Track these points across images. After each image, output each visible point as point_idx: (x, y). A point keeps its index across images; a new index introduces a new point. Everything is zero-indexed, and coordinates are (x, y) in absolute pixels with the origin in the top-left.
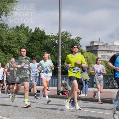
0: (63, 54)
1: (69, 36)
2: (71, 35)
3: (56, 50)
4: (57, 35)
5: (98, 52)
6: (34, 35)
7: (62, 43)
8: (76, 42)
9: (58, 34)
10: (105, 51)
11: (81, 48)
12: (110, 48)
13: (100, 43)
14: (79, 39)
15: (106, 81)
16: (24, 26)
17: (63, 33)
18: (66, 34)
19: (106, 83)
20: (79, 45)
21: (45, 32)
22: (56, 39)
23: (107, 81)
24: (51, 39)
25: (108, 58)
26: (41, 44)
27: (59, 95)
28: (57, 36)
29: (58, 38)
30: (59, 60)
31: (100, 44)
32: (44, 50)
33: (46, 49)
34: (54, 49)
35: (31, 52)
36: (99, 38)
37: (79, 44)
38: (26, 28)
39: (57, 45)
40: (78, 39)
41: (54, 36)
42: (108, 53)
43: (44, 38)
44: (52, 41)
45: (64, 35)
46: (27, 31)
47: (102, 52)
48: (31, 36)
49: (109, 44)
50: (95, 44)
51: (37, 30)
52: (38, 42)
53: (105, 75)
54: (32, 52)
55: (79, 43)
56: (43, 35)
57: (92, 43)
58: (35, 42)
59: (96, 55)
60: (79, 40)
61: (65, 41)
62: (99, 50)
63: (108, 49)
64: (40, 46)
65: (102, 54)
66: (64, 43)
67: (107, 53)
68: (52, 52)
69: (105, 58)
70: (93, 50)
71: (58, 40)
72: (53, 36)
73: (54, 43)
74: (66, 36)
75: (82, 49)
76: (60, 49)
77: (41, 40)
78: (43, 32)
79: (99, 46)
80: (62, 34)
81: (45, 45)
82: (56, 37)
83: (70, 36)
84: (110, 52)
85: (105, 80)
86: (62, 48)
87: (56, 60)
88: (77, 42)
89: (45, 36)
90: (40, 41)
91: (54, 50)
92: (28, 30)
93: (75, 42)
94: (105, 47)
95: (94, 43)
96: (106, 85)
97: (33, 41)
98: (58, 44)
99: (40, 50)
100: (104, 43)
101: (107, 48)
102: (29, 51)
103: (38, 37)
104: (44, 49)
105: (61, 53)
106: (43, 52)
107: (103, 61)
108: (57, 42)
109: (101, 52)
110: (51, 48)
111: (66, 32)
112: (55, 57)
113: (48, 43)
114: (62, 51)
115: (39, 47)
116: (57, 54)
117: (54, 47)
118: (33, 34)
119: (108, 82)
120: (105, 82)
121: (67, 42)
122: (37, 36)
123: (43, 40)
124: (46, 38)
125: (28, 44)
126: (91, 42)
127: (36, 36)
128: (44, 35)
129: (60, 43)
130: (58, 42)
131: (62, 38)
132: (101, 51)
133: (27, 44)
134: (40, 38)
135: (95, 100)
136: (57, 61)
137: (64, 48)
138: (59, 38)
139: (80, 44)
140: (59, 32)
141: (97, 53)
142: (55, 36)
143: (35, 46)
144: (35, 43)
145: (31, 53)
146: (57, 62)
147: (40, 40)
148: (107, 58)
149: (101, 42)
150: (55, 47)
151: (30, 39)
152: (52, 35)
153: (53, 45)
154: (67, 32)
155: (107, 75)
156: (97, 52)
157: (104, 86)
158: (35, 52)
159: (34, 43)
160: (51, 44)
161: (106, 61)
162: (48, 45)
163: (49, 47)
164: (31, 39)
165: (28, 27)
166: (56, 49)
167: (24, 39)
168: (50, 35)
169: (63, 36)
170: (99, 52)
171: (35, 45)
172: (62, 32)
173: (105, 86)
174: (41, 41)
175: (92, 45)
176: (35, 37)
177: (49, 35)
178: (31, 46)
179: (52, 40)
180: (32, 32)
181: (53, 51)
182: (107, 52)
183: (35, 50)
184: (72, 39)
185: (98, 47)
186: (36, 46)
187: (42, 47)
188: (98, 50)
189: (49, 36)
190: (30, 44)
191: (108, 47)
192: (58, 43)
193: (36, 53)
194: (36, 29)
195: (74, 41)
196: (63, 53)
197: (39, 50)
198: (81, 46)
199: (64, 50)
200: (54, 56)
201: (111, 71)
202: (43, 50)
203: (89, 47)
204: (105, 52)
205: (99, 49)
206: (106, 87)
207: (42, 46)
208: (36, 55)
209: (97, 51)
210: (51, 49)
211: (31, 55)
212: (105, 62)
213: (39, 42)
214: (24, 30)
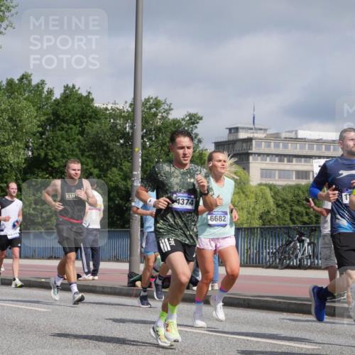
0: (148, 163)
1: (164, 112)
2: (172, 107)
3: (126, 152)
4: (127, 108)
5: (251, 158)
6: (61, 107)
7: (143, 130)
9: (133, 105)
10: (272, 154)
11: (201, 146)
12: (285, 147)
13: (257, 133)
14: (194, 119)
15: (275, 244)
16: (30, 81)
17: (147, 100)
18: (157, 104)
19: (274, 251)
21: (93, 100)
22: (126, 119)
23: (278, 246)
24: (112, 121)
25: (279, 178)
26: (82, 136)
27: (135, 286)
28: (128, 111)
29: (130, 117)
30: (133, 181)
31: (256, 135)
32: (91, 153)
33: (96, 151)
34: (121, 151)
35: (51, 158)
36: (254, 118)
37: (195, 134)
38: (37, 86)
39: (129, 138)
40: (191, 119)
41: (121, 111)
42: (280, 161)
43: (90, 117)
44: (115, 125)
45: (150, 108)
46: (40, 95)
47: (262, 160)
48: (50, 111)
49: (284, 135)
50: (242, 135)
51: (70, 93)
52: (71, 129)
53: (270, 228)
54: (55, 159)
56: (86, 107)
57: (233, 131)
58: (62, 129)
59: (244, 169)
60: (193, 123)
61: (152, 125)
62: (255, 154)
63: (281, 151)
64: (79, 140)
65: (264, 166)
66: (151, 131)
67: (277, 162)
68: (114, 158)
69: (270, 177)
70: (238, 152)
71: (133, 124)
72: (118, 109)
73: (119, 131)
74: (154, 109)
75: (202, 150)
76: (138, 150)
77: (81, 122)
78: (88, 100)
79: (254, 141)
80: (144, 104)
81: (92, 138)
82: (126, 114)
83: (167, 110)
84: (286, 159)
85: (272, 241)
86: (144, 147)
87: (126, 181)
89: (93, 112)
90: (78, 126)
91: (121, 154)
92: (41, 92)
94: (272, 144)
95: (240, 130)
96: (275, 259)
97: (58, 124)
98: (132, 133)
99: (78, 152)
100: (269, 132)
101: (277, 146)
102: (46, 155)
103: (71, 115)
104: (90, 149)
105: (140, 160)
106: (88, 160)
107: (266, 185)
108: (127, 130)
109: (259, 158)
110: (111, 147)
111: (156, 99)
112: (121, 173)
113: (103, 130)
114: (142, 156)
115: (75, 144)
116: (129, 164)
117: (119, 142)
118: (57, 105)
119: (279, 248)
120: (272, 249)
121: (159, 130)
122: (70, 111)
123: (86, 122)
124: (96, 115)
125: (42, 134)
126: (230, 129)
127: (67, 111)
128: (90, 106)
129: (139, 133)
130: (132, 127)
131: (143, 118)
132: (259, 154)
133: (38, 134)
134: (77, 118)
136: (129, 186)
137: (150, 146)
138: (134, 116)
139: (197, 135)
140: (135, 99)
141: (249, 163)
142: (124, 112)
143: (64, 142)
144: (64, 132)
145: (52, 162)
146: (128, 188)
147: (78, 121)
148: (277, 178)
149: (261, 129)
150: (122, 145)
151: (47, 119)
152: (114, 106)
153: (118, 139)
154: (159, 98)
155: (277, 228)
156: (248, 159)
157: (269, 261)
158: (63, 157)
159: (59, 130)
160: (112, 134)
161: (275, 186)
162: (102, 136)
163: (104, 142)
164: (52, 119)
165: (43, 82)
166: (125, 149)
167: (31, 119)
168: (109, 107)
169: (145, 110)
170: (253, 160)
171: (63, 138)
172: (145, 99)
173: (271, 260)
174: (80, 127)
175: (232, 138)
176: (62, 113)
177: (105, 106)
178: (50, 140)
179: (113, 123)
180: (54, 98)
181: (117, 154)
182: (277, 159)
183: (63, 151)
184: (174, 120)
185: (252, 145)
186: (67, 141)
187: (84, 142)
188: (250, 152)
189: (106, 109)
190: (47, 134)
191: (281, 144)
192: (131, 131)
194: (65, 91)
195: (179, 127)
196: (146, 161)
197: (74, 153)
198: (200, 141)
199: (150, 152)
200: (121, 169)
201: (288, 214)
202: (88, 154)
203: (224, 145)
204: (271, 160)
205: (254, 150)
206: (273, 262)
207: (85, 140)
209: (248, 155)
210: (112, 150)
211: (52, 167)
212: (271, 189)
213: (74, 127)
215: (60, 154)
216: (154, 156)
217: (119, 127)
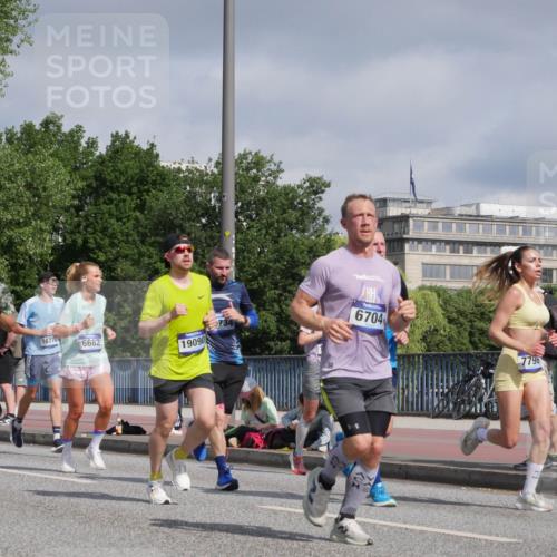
0: (246, 254)
1: (270, 175)
2: (282, 166)
3: (212, 238)
4: (212, 169)
5: (407, 246)
6: (108, 167)
7: (236, 203)
8: (305, 201)
9: (221, 164)
10: (440, 241)
11: (329, 228)
12: (461, 229)
13: (415, 207)
14: (317, 187)
15: (447, 382)
16: (59, 127)
17: (244, 156)
18: (259, 162)
19: (446, 390)
20: (320, 214)
21: (158, 155)
22: (210, 185)
23: (451, 384)
24: (188, 188)
25: (452, 277)
26: (142, 212)
28: (213, 174)
29: (217, 183)
31: (414, 211)
32: (156, 238)
35: (93, 246)
36: (412, 183)
37: (319, 208)
38: (72, 134)
39: (215, 216)
40: (312, 186)
41: (202, 174)
42: (453, 251)
43: (154, 183)
44: (192, 196)
45: (248, 169)
46: (76, 148)
47: (424, 249)
48: (90, 173)
49: (458, 211)
50: (393, 211)
51: (121, 145)
52: (124, 201)
53: (438, 356)
54: (100, 248)
55: (319, 205)
56: (148, 166)
57: (378, 205)
58: (111, 201)
60: (316, 193)
61: (251, 194)
62: (413, 240)
63: (454, 235)
64: (137, 219)
65: (428, 259)
66: (249, 204)
67: (448, 253)
69: (437, 276)
70: (387, 237)
71: (220, 193)
72: (197, 170)
73: (199, 204)
74: (255, 171)
75: (330, 235)
76: (230, 234)
77: (140, 191)
78: (150, 155)
79: (411, 221)
80: (238, 163)
81: (159, 216)
82: (209, 178)
83: (274, 173)
84: (461, 248)
86: (238, 229)
88: (307, 203)
89: (158, 174)
90: (134, 197)
91: (203, 240)
92: (77, 143)
93: (301, 203)
94: (440, 225)
95: (389, 204)
96: (448, 403)
97: (104, 194)
98: (221, 208)
99: (136, 237)
100: (434, 206)
101: (447, 228)
102: (85, 241)
103: (123, 179)
104: (155, 232)
105: (233, 250)
106: (151, 249)
107: (431, 288)
108: (213, 202)
109: (420, 246)
110: (188, 229)
111: (256, 154)
113: (173, 203)
114: (236, 243)
115: (130, 224)
117: (200, 222)
118: (101, 163)
119: (453, 387)
120: (442, 387)
121: (262, 202)
122: (121, 173)
123: (148, 191)
124: (164, 180)
125: (78, 209)
127: (117, 173)
128: (153, 166)
129: (231, 207)
130: (220, 199)
131: (236, 184)
132: (420, 241)
133: (73, 210)
134: (133, 183)
135: (397, 470)
137: (248, 229)
138: (222, 181)
139: (321, 211)
140: (223, 154)
141: (404, 254)
142: (207, 174)
143: (113, 221)
144: (112, 206)
145: (94, 253)
147: (135, 190)
148: (448, 278)
149: (422, 202)
150: (204, 226)
151: (88, 186)
152: (190, 166)
153: (198, 216)
154: (261, 154)
155: (450, 355)
156: (403, 249)
158: (112, 245)
159: (105, 202)
160: (188, 209)
161: (445, 290)
162: (174, 213)
163: (177, 222)
164: (94, 185)
165: (79, 129)
166: (209, 233)
167: (62, 186)
168: (184, 167)
169: (241, 172)
170: (411, 249)
171: (111, 215)
172: (240, 155)
173: (441, 405)
174: (138, 198)
176: (109, 176)
177: (177, 166)
178: (91, 220)
179: (190, 192)
180: (97, 153)
182: (448, 247)
183: (113, 236)
184: (285, 188)
185: (408, 226)
186: (118, 220)
187: (144, 222)
188: (405, 236)
189: (179, 170)
190: (86, 208)
191: (454, 225)
192: (218, 205)
193: (118, 252)
194: (113, 142)
195: (294, 198)
196: (243, 251)
197: (130, 239)
198: (326, 220)
199: (249, 237)
201: (466, 334)
202: (151, 240)
204: (438, 250)
205: (412, 234)
206: (444, 407)
207: (147, 219)
208: (116, 259)
209: (402, 241)
212: (439, 296)
213: (128, 198)
214: (60, 143)
215: (107, 241)
216: (254, 243)
217: (199, 199)
